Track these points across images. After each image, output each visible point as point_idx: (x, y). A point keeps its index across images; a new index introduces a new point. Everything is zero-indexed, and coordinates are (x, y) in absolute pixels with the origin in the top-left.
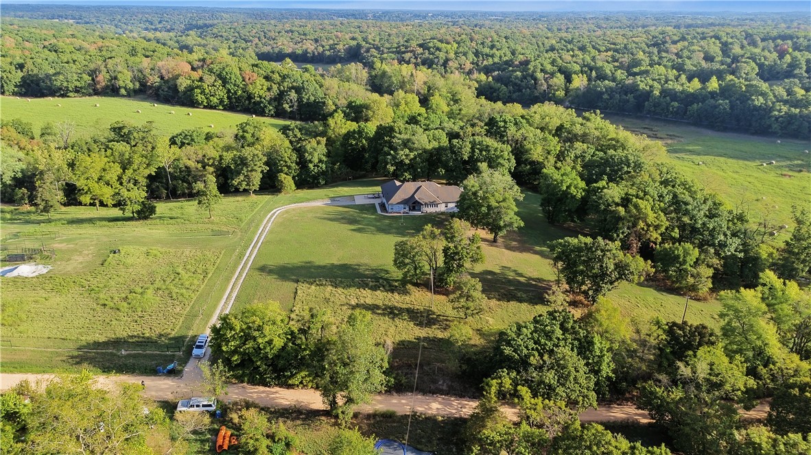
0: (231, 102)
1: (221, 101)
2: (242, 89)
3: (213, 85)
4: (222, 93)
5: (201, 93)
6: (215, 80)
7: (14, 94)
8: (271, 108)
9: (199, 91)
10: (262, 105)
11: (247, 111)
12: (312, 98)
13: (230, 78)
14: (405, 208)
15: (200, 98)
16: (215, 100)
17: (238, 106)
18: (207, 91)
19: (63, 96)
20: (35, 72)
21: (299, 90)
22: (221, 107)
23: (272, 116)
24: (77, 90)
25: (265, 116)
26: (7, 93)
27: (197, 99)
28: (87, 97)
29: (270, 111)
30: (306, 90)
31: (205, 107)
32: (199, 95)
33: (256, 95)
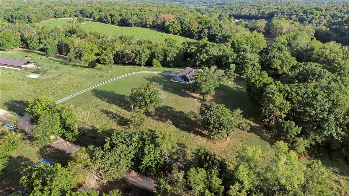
0: (183, 32)
1: (179, 31)
2: (188, 27)
3: (177, 25)
4: (179, 28)
5: (172, 28)
6: (178, 23)
7: (118, 25)
8: (196, 35)
9: (171, 27)
10: (193, 34)
11: (187, 36)
12: (214, 32)
13: (184, 22)
14: (182, 80)
15: (171, 30)
16: (176, 31)
17: (185, 34)
18: (174, 27)
19: (131, 26)
20: (125, 18)
21: (209, 28)
22: (179, 34)
23: (197, 39)
24: (135, 25)
25: (193, 39)
26: (115, 24)
27: (170, 30)
28: (138, 28)
29: (196, 37)
30: (212, 29)
31: (173, 34)
32: (171, 28)
33: (192, 30)
